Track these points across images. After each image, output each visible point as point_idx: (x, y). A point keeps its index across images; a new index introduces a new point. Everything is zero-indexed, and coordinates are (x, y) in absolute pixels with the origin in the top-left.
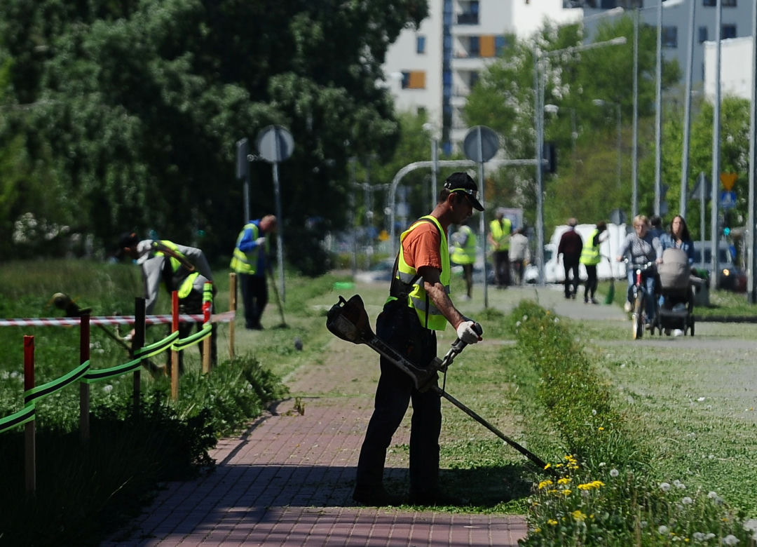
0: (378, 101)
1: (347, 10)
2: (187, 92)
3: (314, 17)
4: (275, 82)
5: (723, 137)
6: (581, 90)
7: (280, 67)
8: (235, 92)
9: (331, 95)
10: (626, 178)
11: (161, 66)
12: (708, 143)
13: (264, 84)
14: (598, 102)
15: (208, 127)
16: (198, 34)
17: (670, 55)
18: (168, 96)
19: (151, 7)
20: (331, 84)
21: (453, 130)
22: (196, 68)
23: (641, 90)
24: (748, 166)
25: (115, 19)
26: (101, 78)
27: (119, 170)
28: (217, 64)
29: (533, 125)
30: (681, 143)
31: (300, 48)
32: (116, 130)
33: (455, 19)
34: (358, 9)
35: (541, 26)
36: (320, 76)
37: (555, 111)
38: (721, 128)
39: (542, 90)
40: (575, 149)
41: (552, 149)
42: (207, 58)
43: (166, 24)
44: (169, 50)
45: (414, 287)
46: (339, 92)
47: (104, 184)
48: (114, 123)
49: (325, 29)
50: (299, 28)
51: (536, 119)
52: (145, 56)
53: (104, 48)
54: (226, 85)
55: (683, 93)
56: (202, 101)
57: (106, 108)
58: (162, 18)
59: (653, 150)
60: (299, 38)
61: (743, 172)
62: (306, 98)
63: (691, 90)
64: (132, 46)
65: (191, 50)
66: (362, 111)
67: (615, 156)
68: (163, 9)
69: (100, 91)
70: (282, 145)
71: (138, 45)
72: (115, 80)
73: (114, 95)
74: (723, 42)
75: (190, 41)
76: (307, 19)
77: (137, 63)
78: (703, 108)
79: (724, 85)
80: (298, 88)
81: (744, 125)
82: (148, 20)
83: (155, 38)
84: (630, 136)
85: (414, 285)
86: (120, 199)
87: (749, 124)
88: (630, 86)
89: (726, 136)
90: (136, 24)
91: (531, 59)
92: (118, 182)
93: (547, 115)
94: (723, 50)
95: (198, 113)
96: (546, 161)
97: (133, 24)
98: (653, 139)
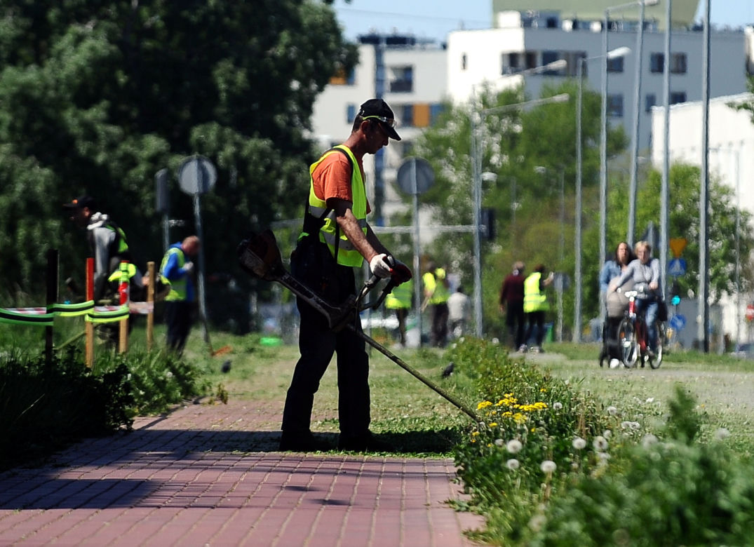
0: (306, 153)
1: (274, 57)
2: (103, 143)
3: (238, 64)
4: (197, 133)
5: (672, 206)
6: (522, 158)
7: (203, 117)
8: (154, 143)
9: (256, 145)
10: (569, 251)
11: (75, 115)
12: (655, 212)
13: (186, 134)
14: (539, 169)
15: (125, 182)
16: (114, 82)
17: (615, 124)
18: (83, 148)
19: (66, 53)
20: (256, 134)
21: (386, 203)
22: (113, 118)
23: (585, 158)
24: (697, 238)
25: (26, 65)
26: (12, 128)
27: (31, 225)
28: (134, 114)
29: (471, 195)
30: (627, 214)
31: (223, 96)
32: (27, 183)
33: (387, 87)
34: (286, 55)
35: (480, 90)
36: (245, 126)
37: (494, 180)
38: (670, 196)
39: (480, 158)
40: (514, 220)
41: (490, 215)
42: (123, 107)
43: (81, 71)
44: (84, 98)
45: (326, 222)
46: (265, 144)
47: (14, 239)
48: (25, 175)
49: (250, 77)
50: (222, 75)
51: (473, 189)
52: (59, 105)
53: (15, 96)
54: (145, 135)
55: (629, 161)
56: (119, 153)
57: (17, 160)
58: (76, 64)
59: (597, 220)
60: (223, 86)
61: (694, 243)
62: (229, 150)
63: (637, 155)
64: (44, 94)
65: (108, 98)
66: (289, 163)
67: (557, 227)
68: (78, 56)
69: (11, 142)
70: (204, 177)
71: (51, 93)
72: (27, 130)
73: (26, 145)
74: (672, 107)
75: (107, 89)
76: (231, 66)
77: (50, 112)
78: (651, 176)
79: (673, 152)
80: (221, 141)
81: (695, 194)
82: (62, 67)
83: (70, 86)
84: (574, 207)
85: (325, 219)
86: (31, 255)
87: (699, 192)
88: (574, 153)
89: (676, 204)
90: (50, 71)
91: (468, 125)
92: (29, 239)
93: (485, 185)
94: (672, 116)
95: (114, 164)
96: (484, 228)
97: (46, 71)
98: (598, 209)
